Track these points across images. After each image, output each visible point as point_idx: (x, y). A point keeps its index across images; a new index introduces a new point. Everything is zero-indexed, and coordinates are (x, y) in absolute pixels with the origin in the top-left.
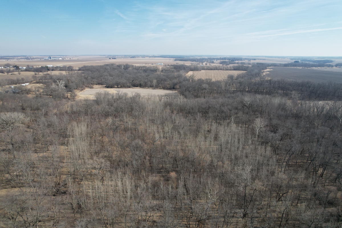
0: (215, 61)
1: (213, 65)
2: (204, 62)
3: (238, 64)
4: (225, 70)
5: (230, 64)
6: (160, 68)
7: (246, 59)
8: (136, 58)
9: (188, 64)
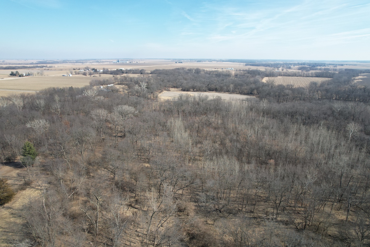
0: (292, 67)
1: (290, 71)
2: (279, 68)
3: (321, 70)
4: (305, 77)
5: (311, 70)
6: (233, 73)
7: (330, 64)
8: (202, 63)
9: (262, 69)
